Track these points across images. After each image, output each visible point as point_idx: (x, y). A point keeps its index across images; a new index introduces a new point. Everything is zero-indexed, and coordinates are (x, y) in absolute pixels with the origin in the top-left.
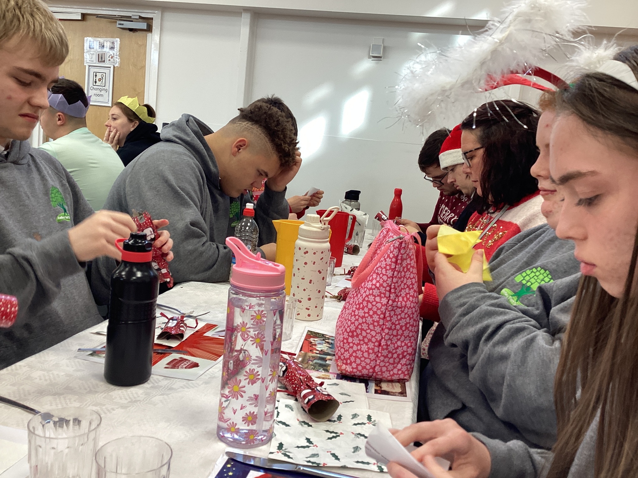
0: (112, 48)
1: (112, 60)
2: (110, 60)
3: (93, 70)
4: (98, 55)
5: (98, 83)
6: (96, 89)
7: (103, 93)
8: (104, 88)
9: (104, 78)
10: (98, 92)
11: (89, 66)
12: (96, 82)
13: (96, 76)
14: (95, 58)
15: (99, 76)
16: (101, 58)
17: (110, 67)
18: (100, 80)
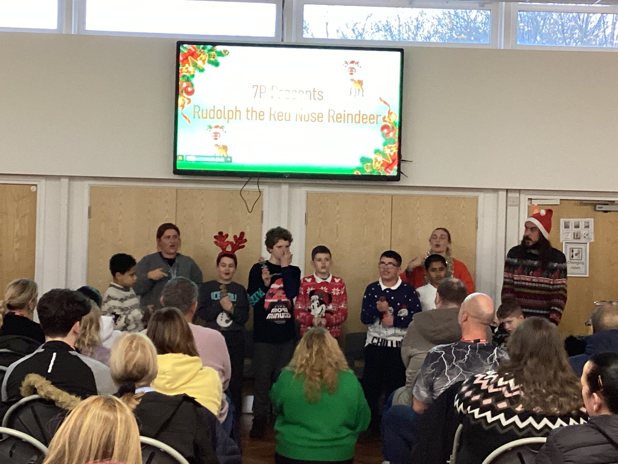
0: (587, 227)
1: (587, 237)
2: (585, 237)
3: (569, 246)
4: (574, 233)
5: (575, 257)
6: (574, 263)
7: (580, 265)
8: (580, 261)
9: (580, 253)
10: (575, 265)
11: (566, 243)
12: (572, 257)
13: (573, 251)
14: (570, 237)
15: (575, 251)
16: (577, 235)
17: (586, 243)
18: (576, 254)
